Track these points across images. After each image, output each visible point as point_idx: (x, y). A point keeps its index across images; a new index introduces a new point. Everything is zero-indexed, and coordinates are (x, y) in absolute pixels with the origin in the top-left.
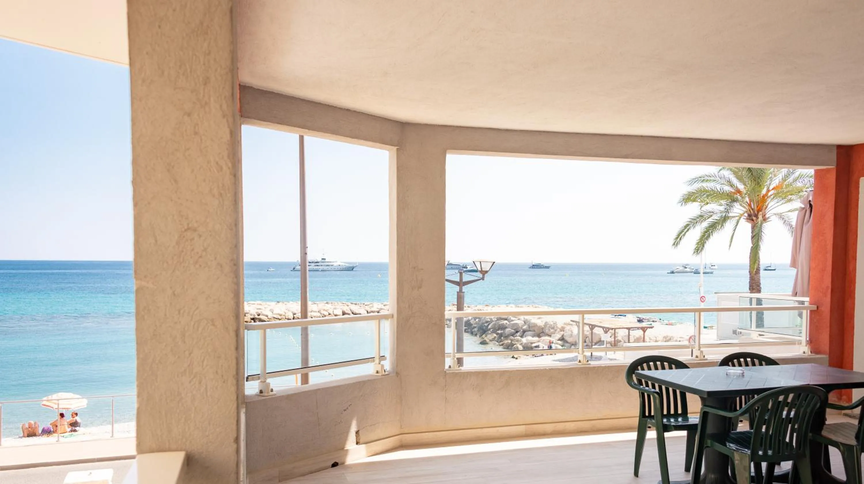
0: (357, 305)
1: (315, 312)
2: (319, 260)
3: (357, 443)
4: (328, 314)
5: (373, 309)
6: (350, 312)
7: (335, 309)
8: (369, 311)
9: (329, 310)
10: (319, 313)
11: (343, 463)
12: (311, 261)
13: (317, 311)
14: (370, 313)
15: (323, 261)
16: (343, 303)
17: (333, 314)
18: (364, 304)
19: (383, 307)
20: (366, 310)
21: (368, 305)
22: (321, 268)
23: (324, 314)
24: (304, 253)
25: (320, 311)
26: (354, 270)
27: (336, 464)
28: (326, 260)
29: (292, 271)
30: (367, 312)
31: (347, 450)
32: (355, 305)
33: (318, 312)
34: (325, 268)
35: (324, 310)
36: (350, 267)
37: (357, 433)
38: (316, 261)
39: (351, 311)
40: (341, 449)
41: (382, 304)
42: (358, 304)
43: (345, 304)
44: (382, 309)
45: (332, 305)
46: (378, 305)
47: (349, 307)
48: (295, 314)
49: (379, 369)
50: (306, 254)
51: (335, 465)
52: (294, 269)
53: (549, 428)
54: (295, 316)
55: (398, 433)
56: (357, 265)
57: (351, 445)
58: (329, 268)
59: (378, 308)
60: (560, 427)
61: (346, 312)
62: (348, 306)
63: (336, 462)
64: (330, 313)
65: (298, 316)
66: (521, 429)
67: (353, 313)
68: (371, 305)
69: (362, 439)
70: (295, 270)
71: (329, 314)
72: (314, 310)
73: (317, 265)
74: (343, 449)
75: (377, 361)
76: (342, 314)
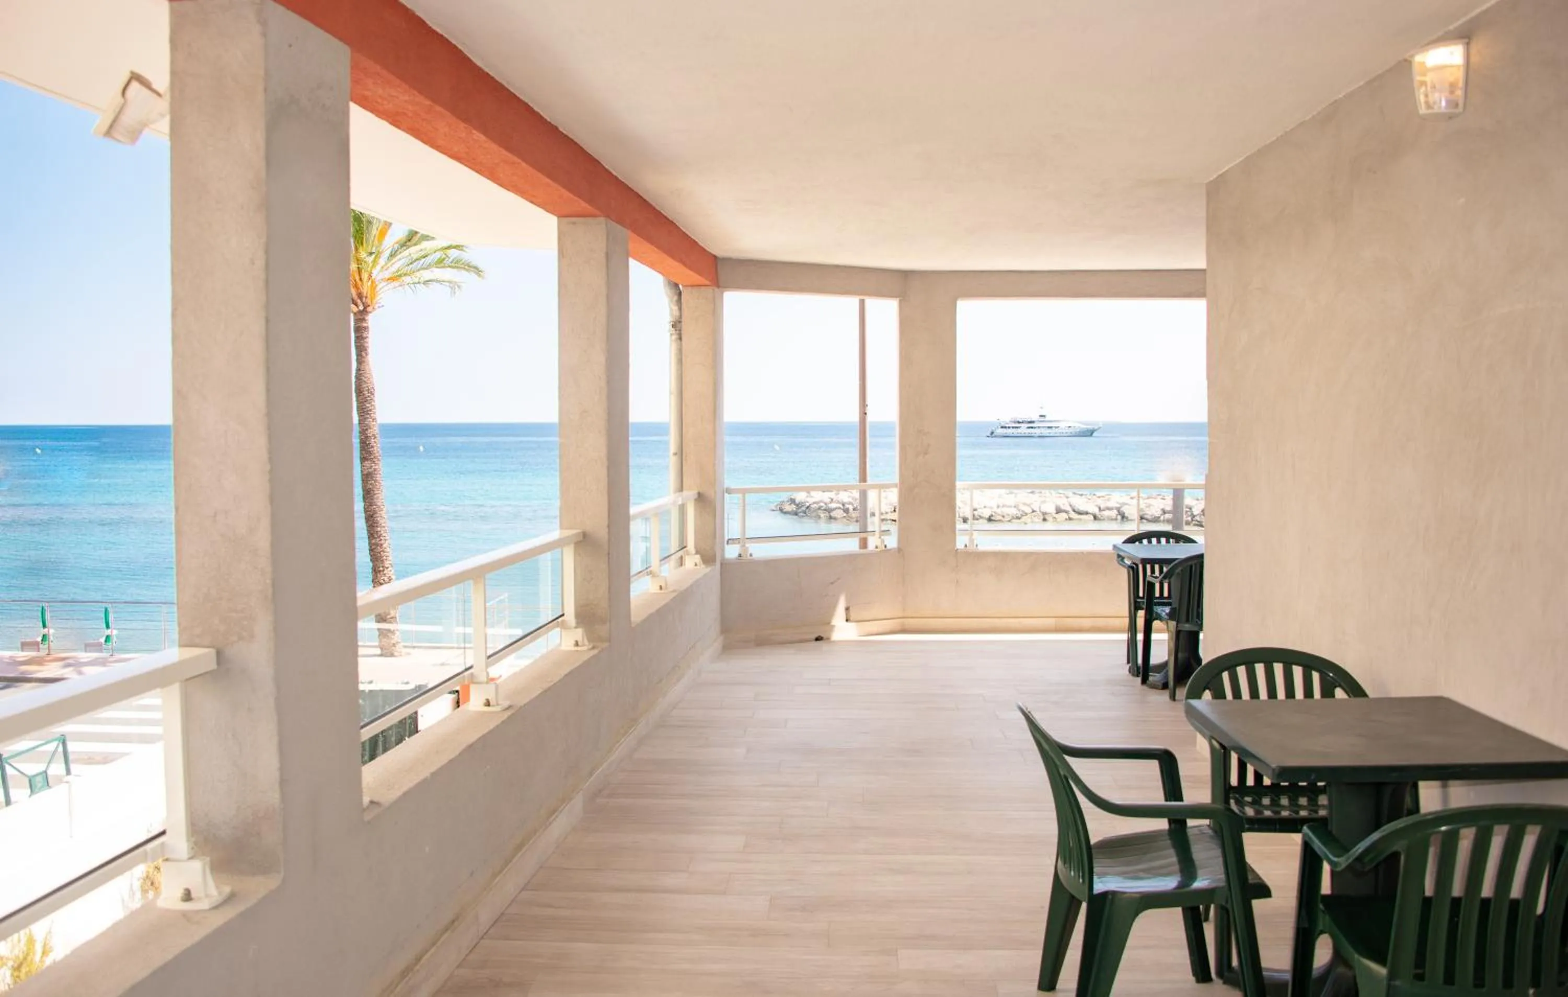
0: (1083, 497)
1: (1010, 507)
2: (1035, 417)
3: (847, 620)
4: (1031, 511)
5: (1110, 504)
6: (1069, 509)
7: (1044, 502)
8: (1102, 507)
9: (1032, 504)
10: (1016, 509)
11: (828, 639)
12: (1020, 420)
13: (1013, 505)
14: (1104, 510)
15: (1042, 419)
16: (1060, 494)
17: (1040, 511)
18: (1094, 495)
19: (1129, 501)
20: (1097, 506)
21: (1103, 497)
22: (1037, 432)
23: (1023, 511)
24: (864, 414)
25: (1018, 505)
26: (1094, 434)
27: (820, 638)
28: (1047, 419)
29: (988, 436)
30: (1100, 508)
31: (833, 626)
32: (1079, 497)
33: (1015, 507)
34: (1046, 432)
35: (1025, 504)
36: (1088, 431)
37: (847, 609)
38: (1029, 420)
39: (1071, 506)
40: (827, 624)
41: (1129, 495)
42: (1086, 495)
43: (1064, 494)
44: (1126, 504)
45: (1040, 496)
46: (1121, 496)
47: (1069, 499)
48: (975, 510)
49: (879, 544)
50: (866, 414)
51: (818, 639)
52: (992, 433)
53: (1087, 623)
54: (975, 512)
55: (901, 615)
56: (1101, 426)
57: (838, 619)
58: (1052, 432)
59: (1118, 503)
60: (1101, 622)
61: (1063, 508)
62: (1067, 497)
63: (820, 636)
64: (1035, 509)
65: (980, 514)
66: (1051, 622)
67: (1074, 511)
68: (1107, 497)
69: (853, 616)
70: (993, 435)
71: (1033, 511)
72: (1008, 503)
73: (1032, 428)
74: (829, 623)
75: (877, 534)
76: (1055, 512)
